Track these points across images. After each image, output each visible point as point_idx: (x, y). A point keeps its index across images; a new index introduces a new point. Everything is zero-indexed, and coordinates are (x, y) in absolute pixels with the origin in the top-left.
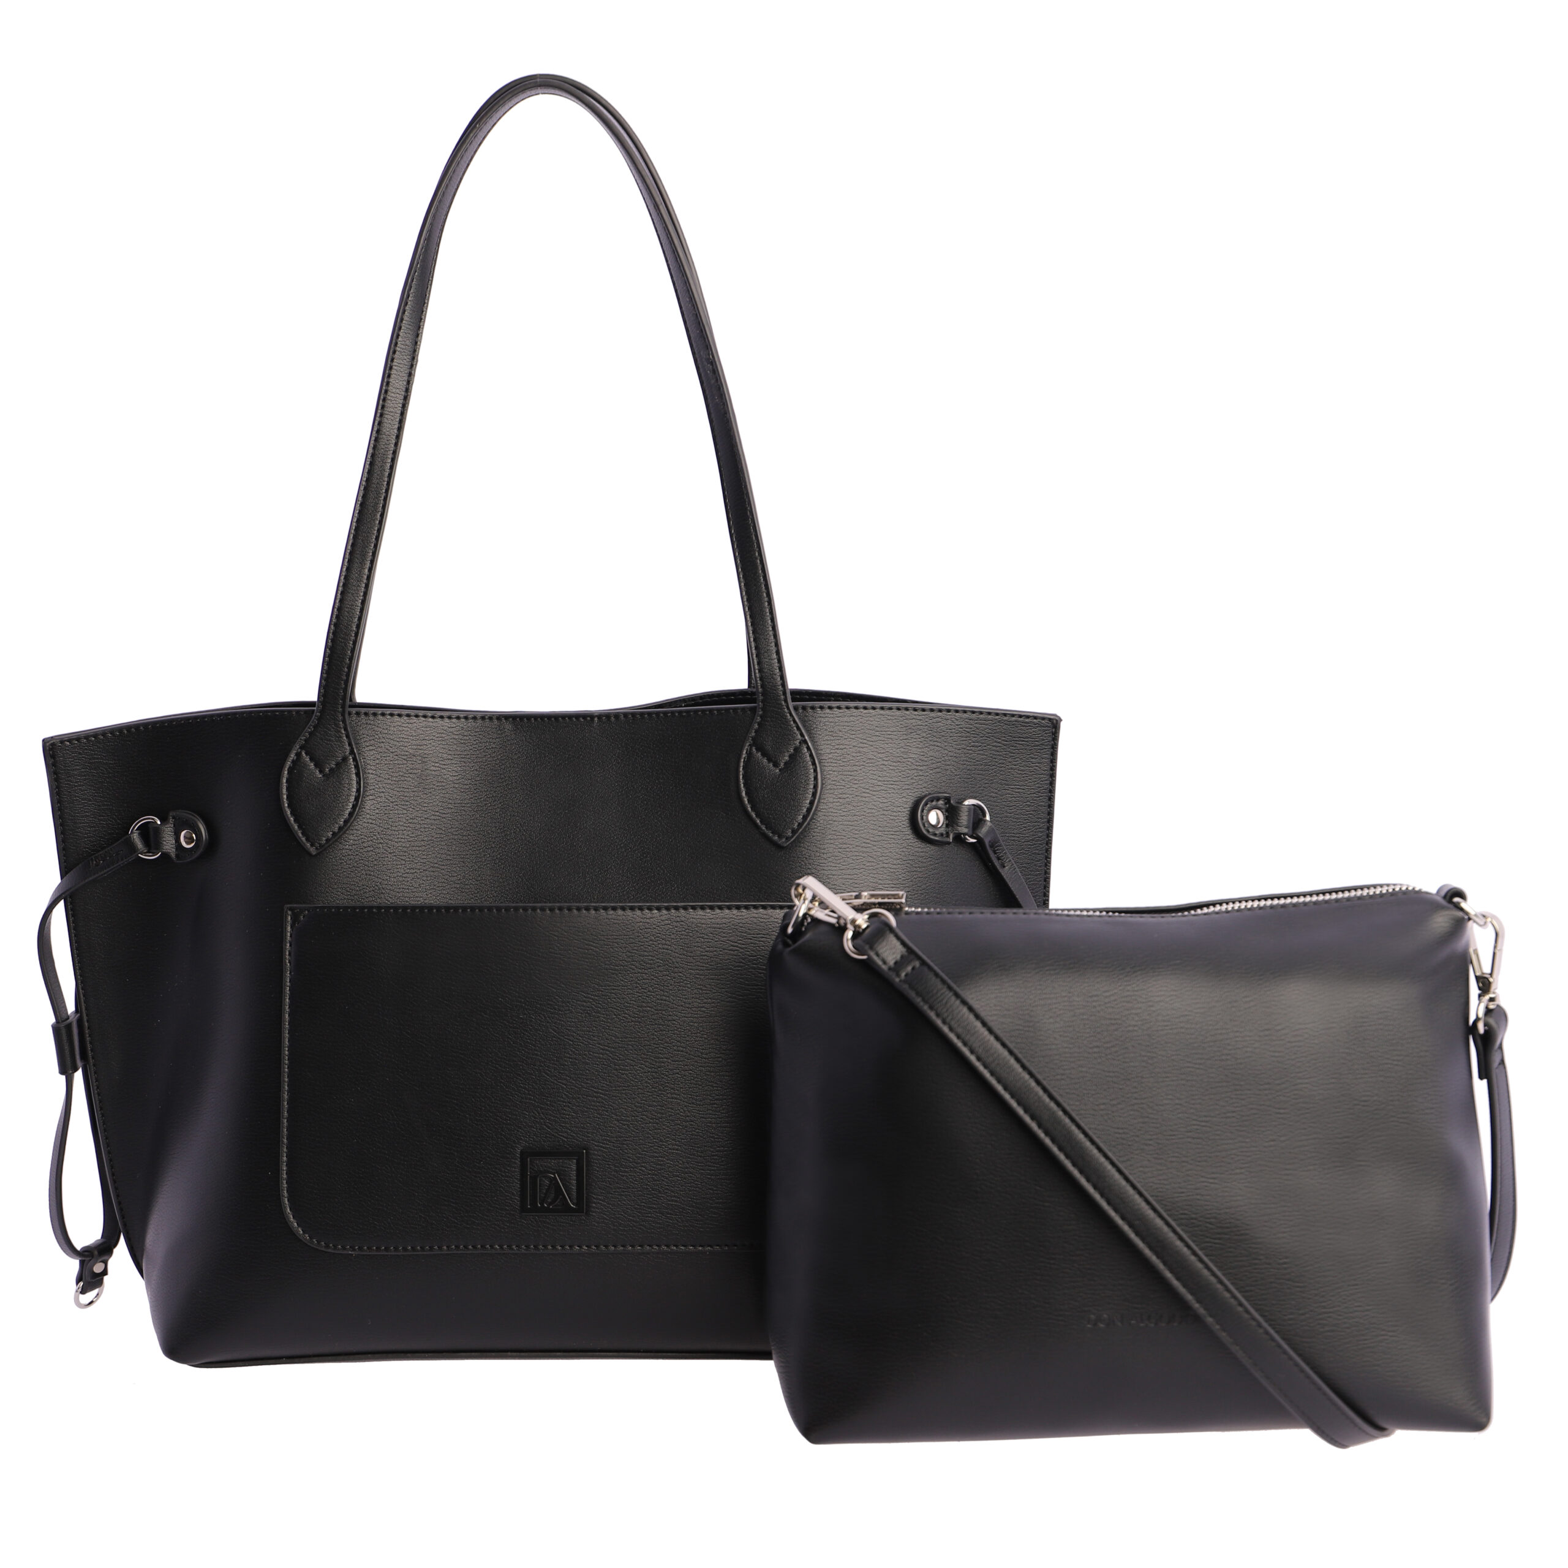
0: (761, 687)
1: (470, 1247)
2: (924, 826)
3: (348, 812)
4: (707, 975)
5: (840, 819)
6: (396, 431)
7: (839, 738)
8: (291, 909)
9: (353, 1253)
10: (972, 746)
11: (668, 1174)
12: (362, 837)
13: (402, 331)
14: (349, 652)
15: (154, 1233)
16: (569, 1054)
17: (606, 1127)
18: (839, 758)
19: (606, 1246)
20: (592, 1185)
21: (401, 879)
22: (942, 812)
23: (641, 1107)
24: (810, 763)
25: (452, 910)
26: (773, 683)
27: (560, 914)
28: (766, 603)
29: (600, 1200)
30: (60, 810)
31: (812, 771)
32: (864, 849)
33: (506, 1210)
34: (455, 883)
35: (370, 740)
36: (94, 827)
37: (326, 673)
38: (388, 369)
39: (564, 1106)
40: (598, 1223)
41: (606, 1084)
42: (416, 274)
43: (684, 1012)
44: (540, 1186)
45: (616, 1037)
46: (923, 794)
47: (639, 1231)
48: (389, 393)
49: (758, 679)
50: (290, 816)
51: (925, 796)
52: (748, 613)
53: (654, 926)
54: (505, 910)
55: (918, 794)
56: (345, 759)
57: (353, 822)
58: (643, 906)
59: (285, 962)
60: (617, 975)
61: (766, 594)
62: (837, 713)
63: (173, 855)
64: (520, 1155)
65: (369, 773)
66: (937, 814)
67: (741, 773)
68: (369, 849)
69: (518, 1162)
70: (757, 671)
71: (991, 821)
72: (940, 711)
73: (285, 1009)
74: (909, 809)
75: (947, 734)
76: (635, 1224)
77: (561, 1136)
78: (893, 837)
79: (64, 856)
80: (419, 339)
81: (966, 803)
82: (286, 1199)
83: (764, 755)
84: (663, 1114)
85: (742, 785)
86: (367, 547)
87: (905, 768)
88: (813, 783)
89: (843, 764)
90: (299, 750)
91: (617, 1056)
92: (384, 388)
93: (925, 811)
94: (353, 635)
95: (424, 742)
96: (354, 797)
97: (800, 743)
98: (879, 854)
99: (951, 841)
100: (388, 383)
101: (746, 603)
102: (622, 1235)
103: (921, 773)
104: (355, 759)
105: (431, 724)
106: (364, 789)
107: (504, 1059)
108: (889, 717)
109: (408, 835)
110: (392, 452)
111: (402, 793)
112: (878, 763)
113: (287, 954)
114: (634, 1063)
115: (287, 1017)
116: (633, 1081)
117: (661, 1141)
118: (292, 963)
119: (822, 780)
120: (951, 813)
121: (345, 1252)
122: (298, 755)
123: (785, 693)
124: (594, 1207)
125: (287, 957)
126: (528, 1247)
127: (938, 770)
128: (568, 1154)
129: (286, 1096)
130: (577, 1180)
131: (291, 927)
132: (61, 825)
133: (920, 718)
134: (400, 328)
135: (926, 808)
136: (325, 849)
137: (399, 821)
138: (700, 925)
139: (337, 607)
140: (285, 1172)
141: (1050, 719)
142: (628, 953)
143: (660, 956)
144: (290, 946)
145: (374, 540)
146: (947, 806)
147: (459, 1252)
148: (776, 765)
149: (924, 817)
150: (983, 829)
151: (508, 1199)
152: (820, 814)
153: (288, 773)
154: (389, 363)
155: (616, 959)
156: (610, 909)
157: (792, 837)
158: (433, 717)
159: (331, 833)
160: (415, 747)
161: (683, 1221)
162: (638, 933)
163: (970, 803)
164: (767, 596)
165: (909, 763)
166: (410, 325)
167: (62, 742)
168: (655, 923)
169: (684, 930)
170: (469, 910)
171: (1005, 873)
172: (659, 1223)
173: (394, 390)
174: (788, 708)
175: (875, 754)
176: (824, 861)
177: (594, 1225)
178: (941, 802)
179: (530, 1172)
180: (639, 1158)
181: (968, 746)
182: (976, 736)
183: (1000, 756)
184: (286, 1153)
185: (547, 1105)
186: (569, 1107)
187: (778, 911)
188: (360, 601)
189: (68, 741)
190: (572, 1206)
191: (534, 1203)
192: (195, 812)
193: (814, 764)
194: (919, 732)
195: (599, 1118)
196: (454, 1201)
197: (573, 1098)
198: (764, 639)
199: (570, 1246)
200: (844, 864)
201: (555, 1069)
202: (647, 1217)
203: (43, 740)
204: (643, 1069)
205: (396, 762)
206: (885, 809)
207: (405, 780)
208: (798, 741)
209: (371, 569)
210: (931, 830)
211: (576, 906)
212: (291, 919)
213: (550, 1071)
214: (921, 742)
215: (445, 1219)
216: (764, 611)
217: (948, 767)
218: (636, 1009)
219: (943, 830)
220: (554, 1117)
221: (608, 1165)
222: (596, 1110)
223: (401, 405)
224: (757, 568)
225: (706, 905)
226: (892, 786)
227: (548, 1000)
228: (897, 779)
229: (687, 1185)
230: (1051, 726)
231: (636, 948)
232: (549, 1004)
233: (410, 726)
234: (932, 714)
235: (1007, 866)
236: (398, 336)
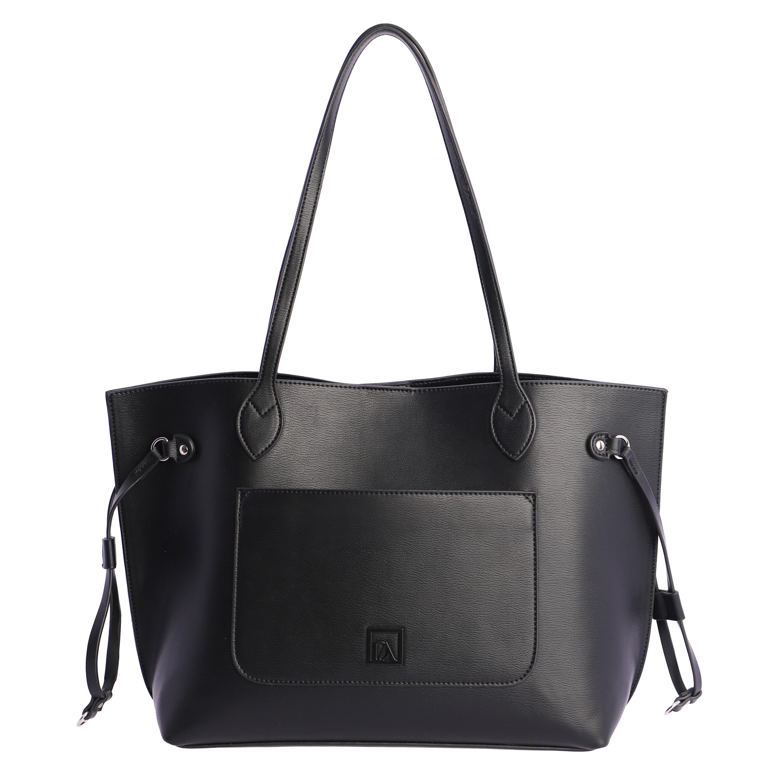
0: (502, 372)
1: (338, 682)
2: (594, 450)
3: (274, 437)
4: (473, 531)
5: (547, 445)
6: (308, 225)
7: (546, 400)
8: (240, 490)
9: (271, 684)
10: (620, 406)
11: (449, 643)
12: (281, 451)
13: (314, 169)
14: (278, 348)
15: (159, 671)
16: (395, 574)
17: (415, 616)
18: (546, 411)
19: (414, 683)
20: (407, 648)
21: (302, 475)
22: (604, 442)
23: (435, 605)
24: (530, 414)
25: (330, 493)
26: (509, 370)
27: (391, 496)
28: (504, 326)
29: (411, 656)
30: (114, 431)
31: (531, 418)
32: (561, 462)
33: (358, 661)
34: (332, 478)
35: (287, 397)
36: (133, 441)
37: (265, 359)
38: (305, 190)
39: (392, 604)
40: (409, 670)
41: (415, 592)
42: (323, 138)
43: (460, 552)
44: (377, 648)
45: (421, 565)
46: (593, 432)
47: (432, 675)
48: (305, 204)
49: (500, 368)
50: (241, 438)
51: (595, 433)
52: (494, 332)
53: (444, 503)
54: (360, 493)
55: (590, 432)
56: (273, 407)
57: (276, 443)
58: (437, 492)
59: (237, 520)
60: (422, 530)
61: (504, 320)
62: (545, 386)
63: (176, 459)
64: (367, 631)
65: (286, 416)
66: (600, 443)
67: (492, 420)
68: (285, 458)
69: (365, 634)
70: (500, 364)
71: (630, 448)
72: (603, 386)
73: (236, 546)
74: (585, 440)
75: (606, 399)
76: (430, 671)
77: (390, 620)
78: (576, 455)
79: (116, 457)
80: (323, 174)
81: (617, 437)
82: (235, 653)
83: (504, 410)
84: (447, 609)
85: (492, 427)
86: (290, 289)
87: (583, 417)
88: (531, 425)
89: (549, 414)
90: (248, 401)
91: (422, 576)
92: (303, 201)
93: (594, 441)
94: (281, 338)
95: (317, 399)
96: (278, 429)
97: (524, 403)
98: (569, 465)
99: (609, 458)
100: (305, 198)
101: (492, 326)
102: (423, 676)
103: (592, 420)
104: (279, 408)
105: (321, 389)
106: (283, 424)
107: (359, 577)
108: (574, 389)
109: (307, 451)
110: (306, 237)
111: (304, 427)
112: (568, 414)
113: (238, 515)
114: (431, 580)
115: (237, 551)
116: (430, 590)
117: (446, 624)
118: (240, 520)
119: (536, 423)
120: (609, 443)
121: (267, 684)
122: (247, 404)
123: (515, 376)
124: (407, 661)
125: (238, 517)
126: (370, 682)
127: (601, 419)
128: (393, 631)
129: (235, 595)
130: (398, 645)
131: (240, 500)
132: (115, 440)
133: (592, 389)
134: (313, 168)
135: (595, 440)
136: (261, 457)
137: (302, 443)
138: (469, 503)
139: (272, 322)
140: (234, 638)
141: (662, 391)
142: (429, 518)
143: (446, 520)
144: (240, 511)
145: (294, 285)
146: (607, 438)
147: (331, 685)
148: (511, 415)
149: (594, 445)
150: (627, 452)
151: (359, 656)
152: (536, 442)
153: (241, 414)
154: (306, 187)
155: (422, 521)
156: (419, 494)
157: (520, 455)
158: (323, 386)
159: (264, 448)
160: (312, 402)
161: (457, 669)
162: (435, 507)
163: (619, 437)
164: (504, 322)
165: (586, 414)
166: (318, 166)
167: (117, 393)
168: (444, 501)
169: (460, 505)
170: (340, 493)
171: (637, 477)
172: (444, 670)
173: (308, 202)
174: (517, 384)
175: (567, 409)
176: (538, 468)
177: (408, 671)
178: (603, 436)
179: (372, 640)
180: (433, 633)
181: (617, 406)
182: (622, 400)
183: (635, 411)
184: (235, 627)
185: (382, 603)
186: (394, 604)
187: (512, 496)
188: (285, 319)
189: (120, 393)
190: (395, 660)
191: (374, 658)
192: (187, 435)
193: (532, 414)
194: (591, 397)
195: (411, 611)
196: (329, 656)
197: (397, 599)
198: (503, 346)
199: (394, 683)
200: (549, 470)
201: (387, 583)
202: (437, 667)
203: (106, 392)
204: (436, 583)
205: (302, 410)
206: (572, 439)
207: (306, 420)
208: (523, 402)
209: (292, 302)
210: (597, 452)
211: (400, 492)
212: (240, 496)
213: (384, 584)
214: (592, 403)
215: (324, 666)
216: (503, 330)
217: (606, 417)
218: (433, 549)
219: (604, 452)
220: (386, 610)
221: (416, 637)
222: (410, 606)
223: (312, 211)
224: (498, 306)
225: (473, 492)
226: (576, 427)
227: (384, 544)
228: (579, 423)
229: (460, 649)
230: (662, 394)
231: (433, 515)
232: (384, 546)
233: (309, 390)
234: (599, 388)
235: (639, 473)
236: (312, 172)
